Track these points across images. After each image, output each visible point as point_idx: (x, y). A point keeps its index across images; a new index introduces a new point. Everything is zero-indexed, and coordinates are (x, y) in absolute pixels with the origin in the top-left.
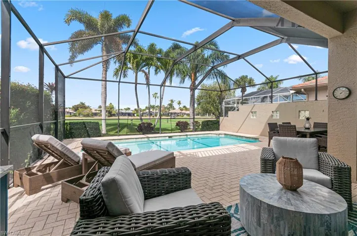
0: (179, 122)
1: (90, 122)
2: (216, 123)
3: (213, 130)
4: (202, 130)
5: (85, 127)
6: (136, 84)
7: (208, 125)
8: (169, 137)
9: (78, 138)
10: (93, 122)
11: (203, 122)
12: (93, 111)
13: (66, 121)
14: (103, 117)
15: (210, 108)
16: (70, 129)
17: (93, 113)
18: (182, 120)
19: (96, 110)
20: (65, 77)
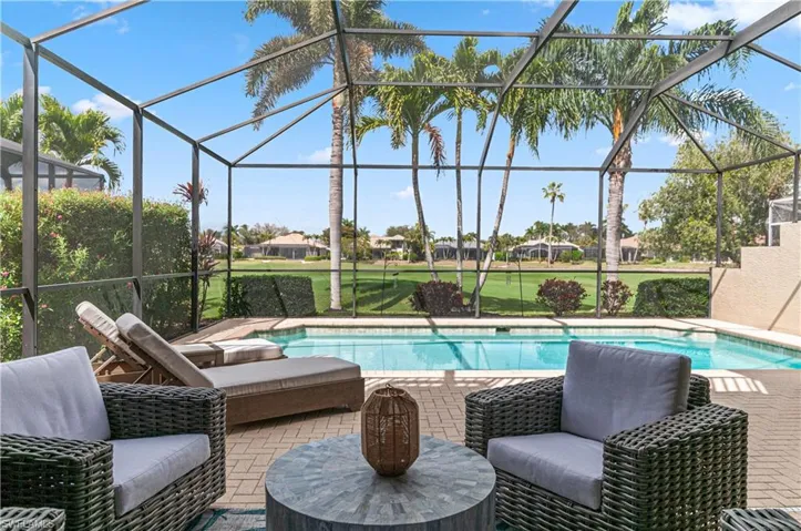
0: (549, 284)
1: (288, 277)
2: (697, 291)
3: (680, 316)
4: (636, 314)
5: (276, 290)
6: (415, 168)
7: (661, 296)
8: (500, 329)
9: (259, 316)
10: (295, 278)
11: (642, 286)
12: (373, 244)
14: (333, 263)
15: (705, 232)
16: (244, 293)
17: (371, 251)
18: (560, 277)
19: (380, 242)
20: (231, 166)
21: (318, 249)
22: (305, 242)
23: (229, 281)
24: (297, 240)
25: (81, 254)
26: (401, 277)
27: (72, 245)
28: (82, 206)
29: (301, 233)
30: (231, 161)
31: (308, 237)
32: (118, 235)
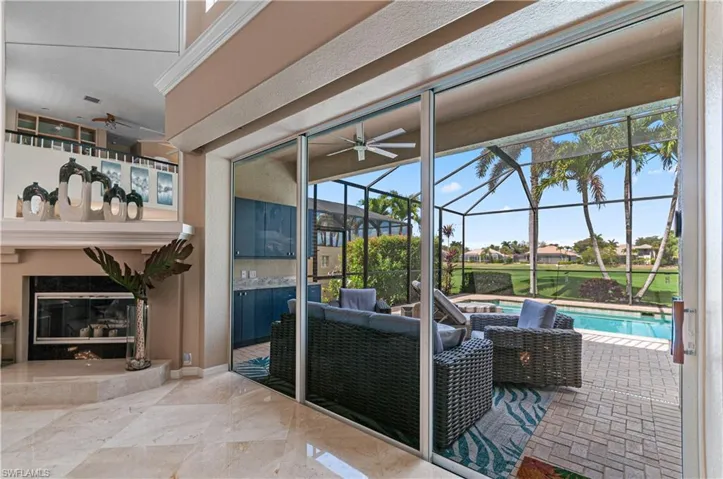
13: (465, 271)
17: (618, 257)
20: (464, 215)
21: (569, 257)
22: (559, 252)
23: (464, 275)
24: (553, 250)
25: (388, 260)
26: (570, 275)
27: (384, 257)
28: (389, 242)
29: (556, 245)
30: (463, 213)
31: (561, 248)
32: (403, 253)
